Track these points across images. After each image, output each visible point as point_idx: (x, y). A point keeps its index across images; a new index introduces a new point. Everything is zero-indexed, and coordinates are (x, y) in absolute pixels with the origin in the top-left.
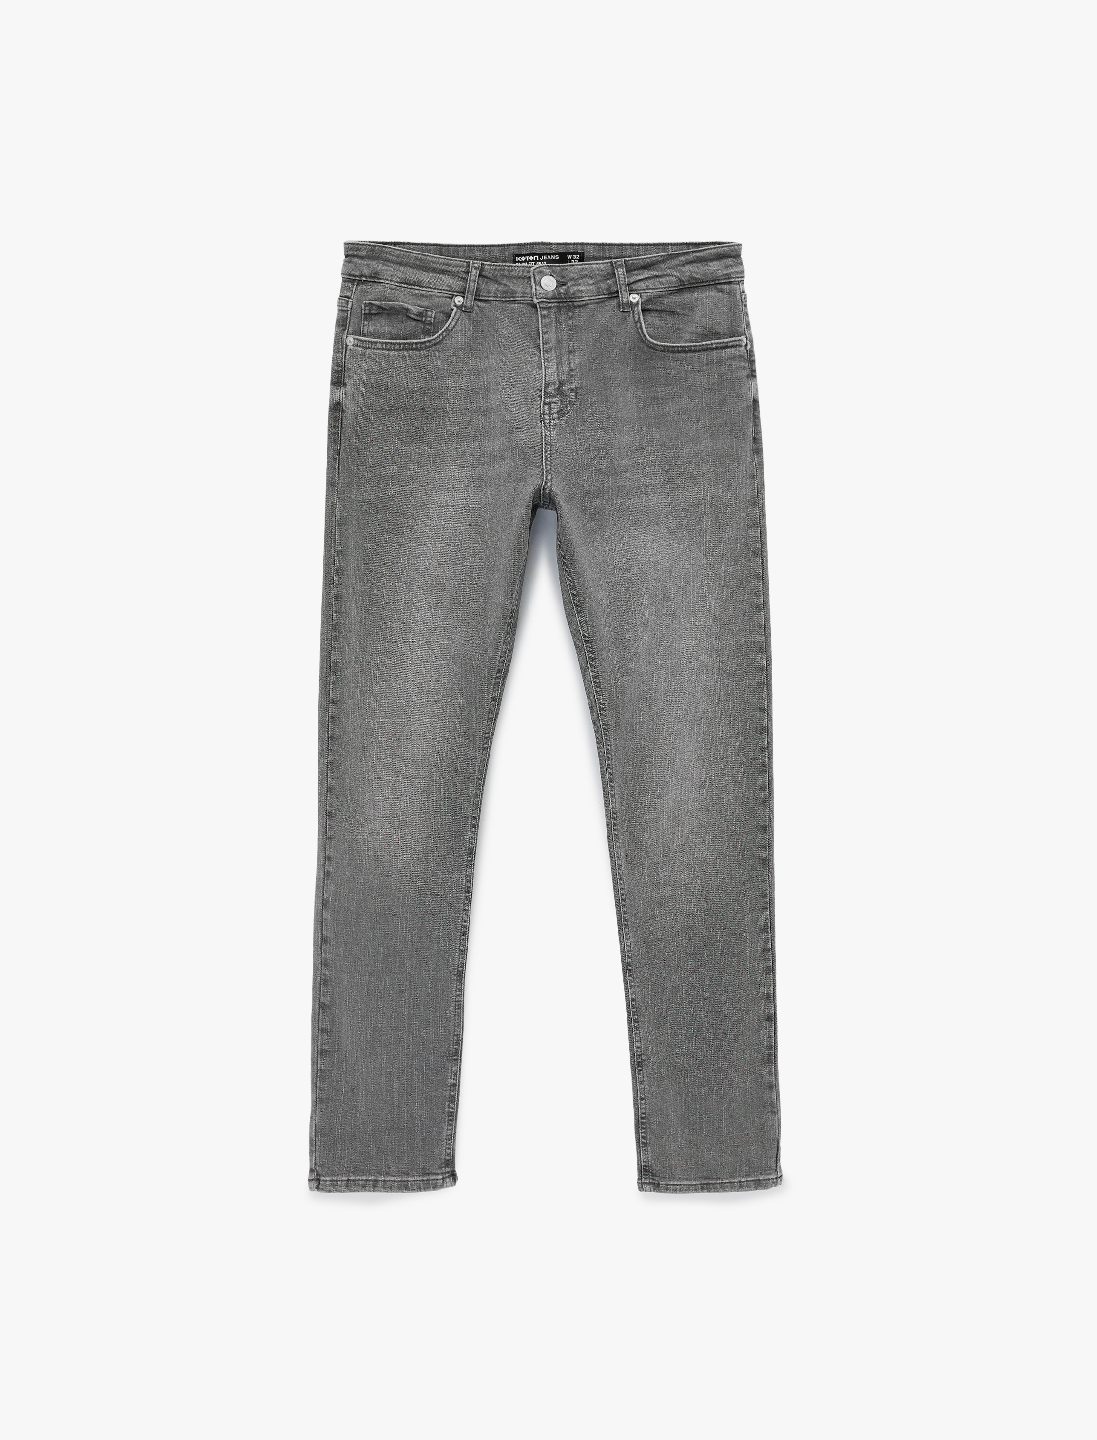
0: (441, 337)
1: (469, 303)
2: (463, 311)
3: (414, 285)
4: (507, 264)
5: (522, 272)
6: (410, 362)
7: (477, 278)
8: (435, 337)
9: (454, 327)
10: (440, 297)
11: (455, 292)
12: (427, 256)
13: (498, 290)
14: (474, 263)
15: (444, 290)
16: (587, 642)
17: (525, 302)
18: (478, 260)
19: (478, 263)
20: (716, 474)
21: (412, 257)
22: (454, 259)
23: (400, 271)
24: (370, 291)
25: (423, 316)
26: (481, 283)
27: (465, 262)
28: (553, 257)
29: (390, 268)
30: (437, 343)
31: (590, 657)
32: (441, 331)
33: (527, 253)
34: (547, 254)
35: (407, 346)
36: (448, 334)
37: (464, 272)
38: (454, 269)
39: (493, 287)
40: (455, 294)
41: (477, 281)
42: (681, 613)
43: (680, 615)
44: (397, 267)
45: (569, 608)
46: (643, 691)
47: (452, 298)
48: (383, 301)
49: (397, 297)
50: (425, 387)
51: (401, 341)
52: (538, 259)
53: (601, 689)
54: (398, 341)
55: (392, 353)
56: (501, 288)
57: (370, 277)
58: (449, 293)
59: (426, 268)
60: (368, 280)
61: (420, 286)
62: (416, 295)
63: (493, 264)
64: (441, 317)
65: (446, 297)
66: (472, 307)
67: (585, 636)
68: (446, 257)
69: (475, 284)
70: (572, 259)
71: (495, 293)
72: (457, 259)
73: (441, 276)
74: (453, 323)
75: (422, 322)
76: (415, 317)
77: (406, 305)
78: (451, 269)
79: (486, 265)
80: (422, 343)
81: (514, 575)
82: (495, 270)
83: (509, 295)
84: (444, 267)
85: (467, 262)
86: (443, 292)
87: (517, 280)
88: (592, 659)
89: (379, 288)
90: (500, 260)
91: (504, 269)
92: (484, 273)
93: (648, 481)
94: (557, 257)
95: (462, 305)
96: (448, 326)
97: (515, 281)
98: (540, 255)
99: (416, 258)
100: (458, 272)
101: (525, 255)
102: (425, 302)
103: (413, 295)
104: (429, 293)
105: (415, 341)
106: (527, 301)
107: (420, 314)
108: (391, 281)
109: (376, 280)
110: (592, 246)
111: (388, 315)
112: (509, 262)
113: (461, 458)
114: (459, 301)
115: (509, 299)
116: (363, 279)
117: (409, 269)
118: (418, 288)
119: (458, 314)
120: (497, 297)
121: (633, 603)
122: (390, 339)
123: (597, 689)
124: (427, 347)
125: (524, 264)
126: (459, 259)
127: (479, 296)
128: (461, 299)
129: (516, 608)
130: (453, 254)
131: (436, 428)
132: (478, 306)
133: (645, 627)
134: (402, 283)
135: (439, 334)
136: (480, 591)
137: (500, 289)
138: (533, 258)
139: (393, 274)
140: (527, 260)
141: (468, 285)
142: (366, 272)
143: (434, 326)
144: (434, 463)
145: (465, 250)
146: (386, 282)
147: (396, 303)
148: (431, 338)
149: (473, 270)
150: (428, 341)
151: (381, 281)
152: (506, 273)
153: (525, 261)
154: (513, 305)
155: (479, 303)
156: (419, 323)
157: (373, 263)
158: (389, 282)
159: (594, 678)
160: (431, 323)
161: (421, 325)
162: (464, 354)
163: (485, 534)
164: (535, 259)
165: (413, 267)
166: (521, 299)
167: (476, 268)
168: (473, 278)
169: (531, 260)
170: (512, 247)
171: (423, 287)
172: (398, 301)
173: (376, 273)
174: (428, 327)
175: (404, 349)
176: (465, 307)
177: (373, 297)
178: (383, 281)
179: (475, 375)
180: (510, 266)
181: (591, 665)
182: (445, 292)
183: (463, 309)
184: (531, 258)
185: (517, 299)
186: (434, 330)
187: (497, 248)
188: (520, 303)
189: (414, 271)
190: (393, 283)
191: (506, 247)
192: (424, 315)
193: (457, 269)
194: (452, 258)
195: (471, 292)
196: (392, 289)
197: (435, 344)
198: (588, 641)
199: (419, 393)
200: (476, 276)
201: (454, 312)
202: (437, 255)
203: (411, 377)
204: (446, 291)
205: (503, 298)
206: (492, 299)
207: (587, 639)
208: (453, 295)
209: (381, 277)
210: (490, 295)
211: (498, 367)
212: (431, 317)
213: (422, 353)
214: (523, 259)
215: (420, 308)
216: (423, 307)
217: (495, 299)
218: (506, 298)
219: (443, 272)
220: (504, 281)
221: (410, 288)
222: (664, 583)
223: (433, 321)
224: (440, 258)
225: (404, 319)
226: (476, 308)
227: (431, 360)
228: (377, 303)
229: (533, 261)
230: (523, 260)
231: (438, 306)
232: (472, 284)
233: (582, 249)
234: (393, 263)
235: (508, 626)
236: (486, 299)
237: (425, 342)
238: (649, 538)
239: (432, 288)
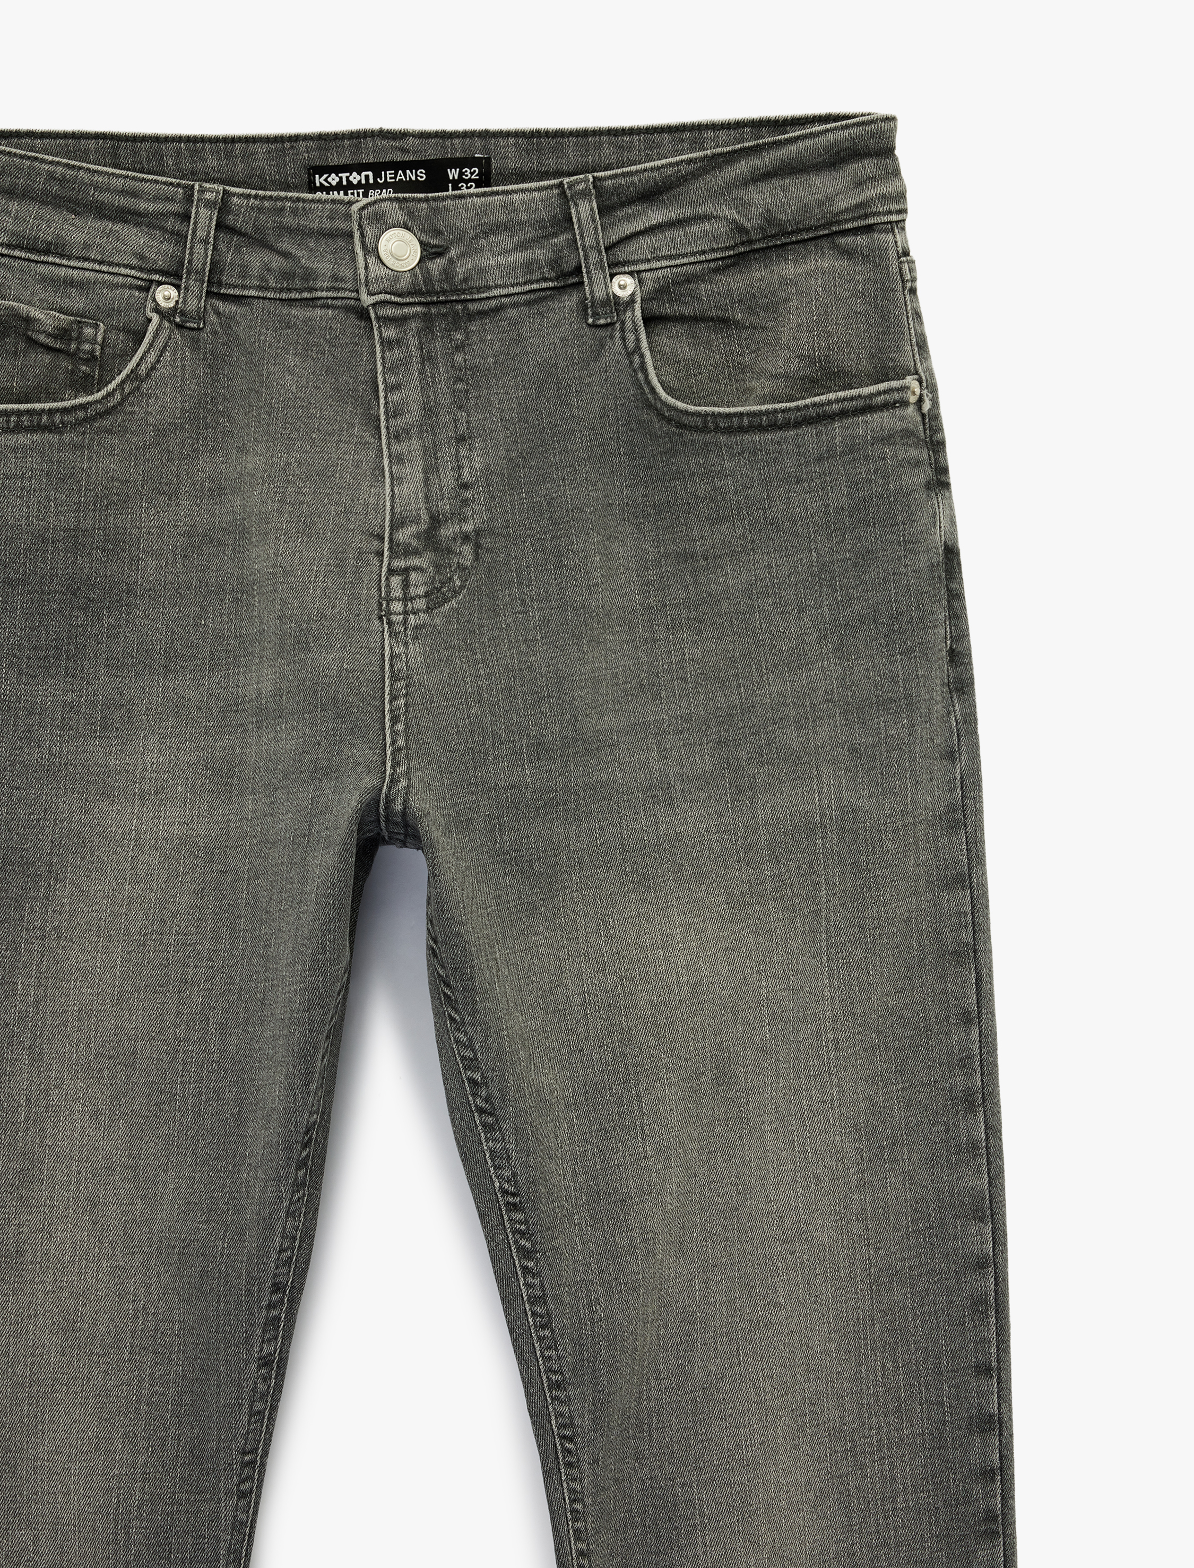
0: (118, 397)
1: (192, 305)
2: (180, 326)
3: (47, 252)
4: (290, 194)
5: (331, 218)
6: (34, 462)
7: (212, 233)
8: (99, 395)
9: (153, 368)
10: (116, 286)
11: (156, 272)
12: (80, 168)
13: (269, 270)
14: (202, 191)
15: (126, 266)
16: (513, 1206)
17: (339, 303)
18: (213, 180)
19: (213, 191)
20: (853, 750)
21: (38, 174)
22: (150, 177)
23: (8, 213)
25: (70, 340)
26: (222, 246)
27: (179, 185)
28: (411, 175)
30: (108, 412)
31: (520, 1249)
32: (119, 379)
33: (342, 161)
34: (396, 165)
35: (25, 420)
36: (138, 388)
37: (177, 215)
38: (151, 207)
39: (256, 259)
40: (156, 277)
41: (211, 240)
42: (766, 1118)
43: (763, 1122)
46: (666, 1327)
47: (147, 289)
50: (76, 529)
51: (10, 406)
52: (371, 181)
53: (553, 1331)
56: (277, 262)
58: (139, 274)
59: (77, 203)
61: (62, 256)
62: (53, 280)
63: (254, 192)
64: (119, 340)
65: (131, 287)
66: (201, 316)
67: (510, 1192)
68: (130, 173)
69: (206, 250)
70: (461, 179)
71: (262, 278)
72: (160, 178)
73: (118, 227)
74: (151, 358)
75: (67, 353)
76: (49, 341)
77: (24, 308)
78: (143, 206)
79: (234, 194)
80: (65, 411)
81: (315, 1031)
82: (260, 210)
83: (298, 283)
84: (124, 201)
85: (185, 187)
86: (123, 271)
87: (316, 240)
88: (527, 1254)
90: (273, 182)
91: (282, 209)
92: (230, 220)
93: (673, 768)
94: (422, 175)
95: (175, 309)
96: (138, 365)
97: (312, 242)
98: (377, 168)
99: (51, 176)
100: (162, 214)
101: (337, 170)
102: (77, 302)
103: (45, 280)
104: (87, 274)
105: (47, 406)
106: (344, 302)
107: (63, 334)
110: (512, 140)
112: (296, 188)
114: (168, 299)
115: (297, 296)
117: (34, 208)
118: (57, 261)
119: (164, 335)
120: (267, 289)
121: (637, 1095)
123: (541, 1333)
124: (79, 423)
125: (335, 195)
126: (164, 179)
127: (220, 284)
128: (172, 292)
129: (321, 1120)
130: (149, 162)
132: (218, 313)
133: (668, 1158)
134: (15, 247)
135: (111, 387)
137: (274, 265)
138: (358, 178)
140: (345, 183)
141: (188, 252)
143: (101, 366)
145: (178, 152)
148: (90, 398)
149: (202, 210)
150: (81, 405)
152: (288, 220)
153: (339, 187)
154: (309, 313)
155: (220, 305)
156: (61, 357)
159: (532, 1304)
160: (94, 357)
161: (66, 364)
162: (182, 442)
164: (363, 182)
165: (43, 203)
166: (330, 294)
167: (210, 204)
168: (200, 234)
169: (355, 182)
170: (302, 144)
171: (69, 258)
174: (84, 368)
175: (18, 429)
176: (183, 314)
179: (211, 497)
180: (298, 199)
181: (525, 1269)
182: (128, 271)
183: (178, 320)
184: (355, 178)
185: (319, 294)
186: (101, 376)
187: (265, 146)
188: (328, 307)
189: (48, 212)
191: (287, 145)
192: (74, 334)
193: (159, 206)
194: (145, 176)
195: (197, 272)
197: (101, 415)
198: (515, 1203)
199: (60, 546)
200: (209, 226)
201: (152, 328)
202: (105, 166)
203: (40, 502)
204: (132, 268)
205: (281, 290)
206: (253, 293)
208: (151, 281)
210: (247, 282)
211: (269, 476)
212: (93, 341)
213: (66, 437)
214: (334, 179)
215: (62, 316)
216: (71, 315)
217: (261, 294)
218: (289, 290)
219: (124, 216)
220: (285, 245)
221: (37, 262)
222: (718, 1040)
223: (98, 353)
224: (113, 174)
225: (21, 345)
226: (213, 318)
227: (90, 458)
229: (360, 185)
230: (334, 183)
231: (111, 312)
232: (199, 249)
233: (485, 149)
236: (238, 292)
237: (74, 408)
238: (678, 919)
239: (94, 261)
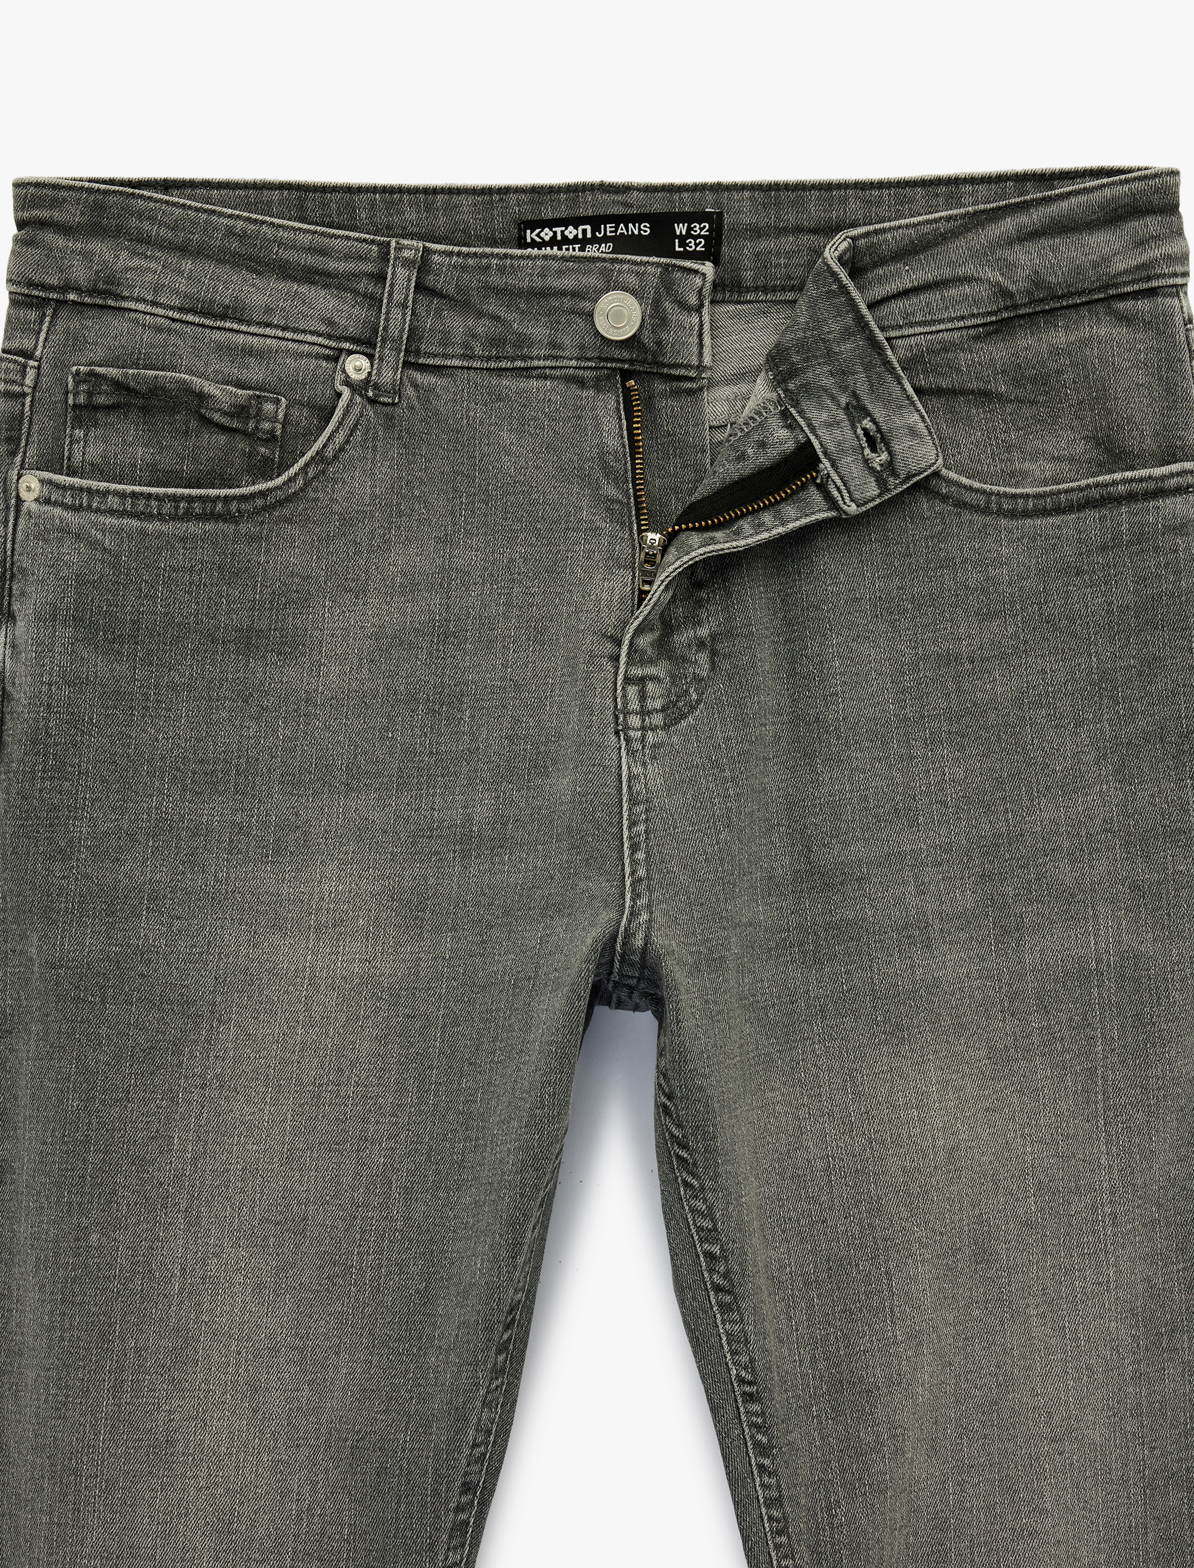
0: (302, 481)
1: (387, 376)
2: (373, 402)
3: (224, 317)
4: (496, 250)
5: (542, 276)
6: (205, 554)
7: (411, 295)
8: (281, 479)
9: (341, 449)
10: (301, 355)
11: (347, 339)
12: (263, 222)
13: (474, 336)
14: (399, 248)
15: (312, 333)
16: (750, 1398)
18: (412, 236)
19: (413, 247)
21: (216, 229)
22: (340, 232)
23: (181, 272)
24: (91, 337)
25: (248, 418)
26: (421, 311)
27: (373, 242)
28: (633, 229)
29: (153, 265)
30: (291, 498)
31: (757, 1444)
32: (302, 462)
33: (557, 215)
34: (617, 219)
35: (197, 507)
36: (323, 472)
37: (371, 276)
38: (341, 266)
39: (457, 324)
40: (346, 345)
41: (410, 304)
42: (1031, 1301)
43: (1028, 1306)
44: (173, 259)
45: (694, 1298)
46: (916, 1534)
47: (336, 359)
48: (131, 368)
49: (173, 354)
50: (250, 629)
51: (180, 491)
52: (589, 235)
53: (789, 1537)
54: (171, 491)
55: (151, 527)
56: (483, 327)
57: (93, 291)
58: (326, 342)
59: (258, 261)
60: (88, 300)
61: (240, 321)
62: (229, 349)
63: (456, 249)
64: (302, 416)
65: (318, 356)
66: (397, 390)
67: (742, 1381)
68: (319, 228)
69: (404, 314)
70: (689, 235)
71: (466, 346)
72: (352, 234)
73: (304, 289)
74: (340, 438)
75: (244, 433)
76: (224, 420)
77: (195, 381)
78: (332, 265)
79: (435, 252)
80: (243, 498)
81: (522, 1196)
82: (464, 268)
83: (509, 350)
84: (310, 260)
85: (380, 244)
86: (309, 338)
87: (528, 300)
88: (763, 1450)
89: (118, 324)
90: (479, 238)
91: (488, 267)
92: (430, 280)
93: (931, 906)
94: (646, 229)
95: (367, 381)
96: (325, 446)
97: (522, 306)
98: (596, 221)
99: (230, 232)
100: (354, 275)
101: (551, 224)
102: (256, 372)
103: (220, 347)
104: (268, 341)
105: (222, 492)
107: (241, 411)
108: (154, 304)
109: (111, 303)
110: (747, 194)
111: (145, 410)
112: (504, 244)
113: (359, 839)
114: (358, 370)
115: (509, 365)
116: (72, 297)
117: (210, 267)
118: (235, 326)
119: (356, 411)
120: (472, 357)
121: (887, 1273)
122: (149, 484)
123: (778, 1540)
124: (258, 511)
125: (548, 251)
126: (357, 235)
127: (418, 353)
128: (363, 362)
129: (527, 1298)
130: (338, 215)
131: (284, 750)
132: (416, 386)
133: (920, 1344)
134: (188, 311)
135: (294, 470)
136: (410, 1241)
137: (480, 330)
138: (575, 232)
139: (162, 281)
140: (559, 238)
141: (383, 317)
142: (80, 274)
143: (281, 447)
144: (277, 852)
145: (373, 205)
146: (141, 307)
147: (169, 374)
148: (270, 484)
149: (399, 270)
150: (260, 492)
151: (126, 304)
152: (495, 279)
153: (553, 242)
154: (523, 384)
155: (418, 376)
156: (238, 437)
157: (99, 247)
158: (149, 309)
159: (768, 1507)
160: (274, 438)
161: (242, 445)
162: (372, 533)
163: (431, 1068)
164: (580, 236)
165: (220, 261)
166: (548, 363)
167: (408, 263)
168: (398, 297)
169: (571, 237)
170: (512, 197)
171: (249, 323)
172: (173, 368)
173: (112, 280)
174: (263, 450)
175: (188, 516)
176: (376, 387)
177: (99, 353)
178: (132, 305)
179: (403, 594)
180: (506, 256)
181: (761, 1467)
182: (314, 339)
183: (370, 394)
184: (571, 232)
185: (535, 363)
186: (281, 458)
187: (471, 198)
189: (225, 271)
190: (160, 311)
191: (496, 197)
192: (253, 411)
193: (351, 266)
194: (335, 231)
195: (393, 340)
196: (158, 329)
197: (283, 502)
198: (751, 1395)
199: (232, 646)
200: (408, 288)
201: (342, 403)
202: (290, 219)
203: (210, 598)
204: (320, 335)
205: (489, 359)
206: (456, 362)
207: (747, 1389)
208: (341, 350)
209: (126, 293)
210: (450, 351)
212: (274, 419)
213: (243, 528)
214: (547, 234)
215: (240, 392)
216: (250, 388)
217: (465, 364)
218: (498, 358)
219: (311, 276)
221: (212, 328)
222: (977, 1212)
223: (278, 433)
224: (299, 229)
225: (193, 424)
226: (410, 391)
227: (268, 551)
228: (113, 372)
229: (576, 240)
230: (547, 238)
231: (294, 385)
232: (396, 314)
233: (717, 203)
234: (161, 247)
235: (499, 1352)
236: (438, 362)
237: (253, 496)
238: (934, 1075)
239: (277, 327)
